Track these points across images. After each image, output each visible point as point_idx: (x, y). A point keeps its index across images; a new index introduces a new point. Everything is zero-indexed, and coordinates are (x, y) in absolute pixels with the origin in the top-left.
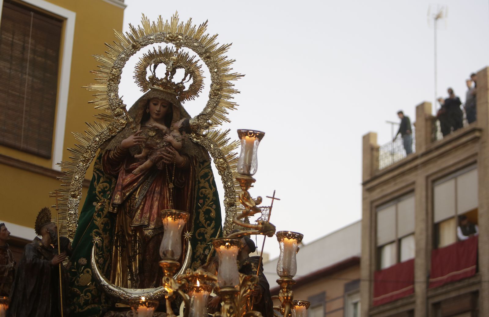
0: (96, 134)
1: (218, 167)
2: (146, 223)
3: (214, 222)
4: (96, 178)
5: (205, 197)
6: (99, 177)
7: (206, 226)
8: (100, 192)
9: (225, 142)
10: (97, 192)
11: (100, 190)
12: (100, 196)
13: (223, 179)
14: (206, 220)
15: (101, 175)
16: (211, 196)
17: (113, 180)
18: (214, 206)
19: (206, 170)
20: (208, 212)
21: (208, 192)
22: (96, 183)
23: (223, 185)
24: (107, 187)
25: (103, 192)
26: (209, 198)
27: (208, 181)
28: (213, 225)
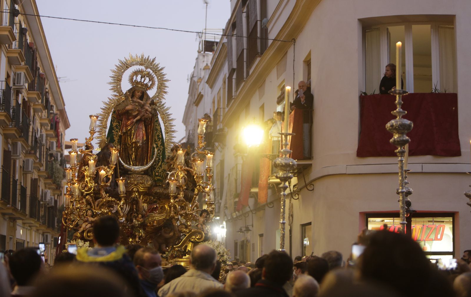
0: (112, 103)
1: (162, 118)
2: (138, 141)
3: (161, 139)
4: (113, 120)
5: (157, 130)
6: (114, 120)
7: (158, 141)
8: (115, 127)
9: (164, 107)
10: (114, 126)
11: (115, 126)
12: (115, 128)
13: (163, 122)
14: (158, 138)
15: (114, 119)
16: (159, 129)
17: (120, 122)
18: (161, 133)
19: (157, 119)
20: (158, 136)
21: (158, 127)
22: (113, 122)
23: (164, 125)
24: (118, 125)
25: (116, 126)
26: (158, 130)
27: (158, 123)
28: (161, 141)
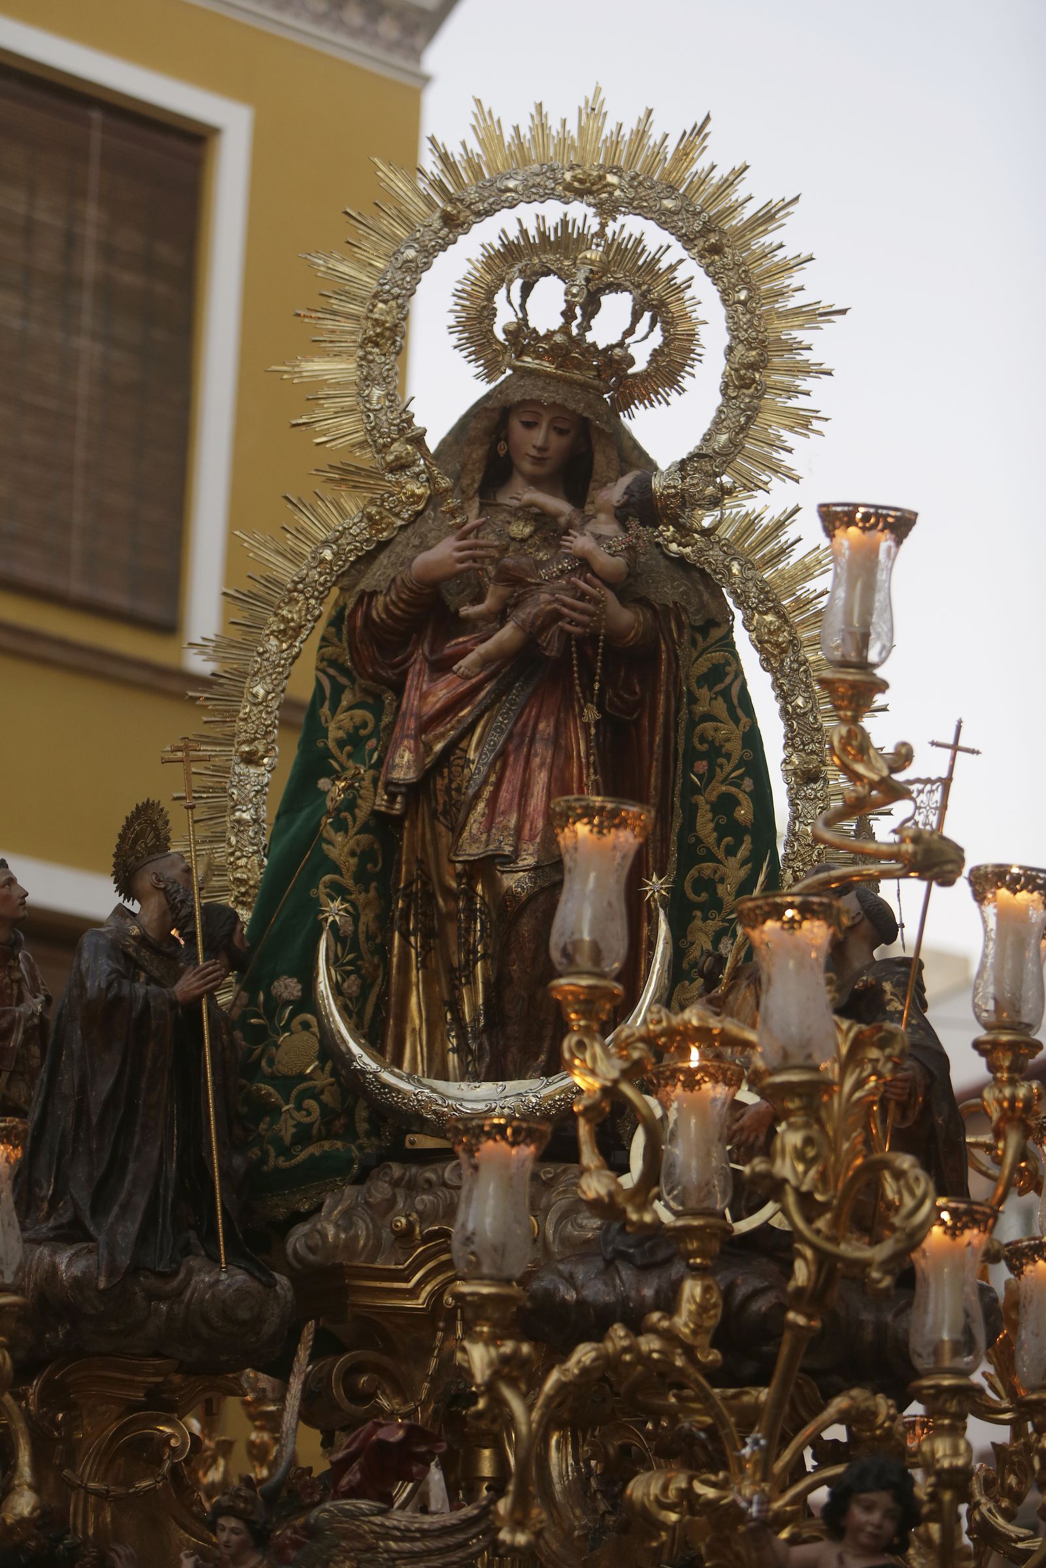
0: (322, 537)
1: (760, 644)
2: (508, 850)
3: (748, 839)
4: (328, 692)
5: (715, 752)
6: (338, 690)
7: (720, 854)
8: (341, 744)
9: (783, 551)
10: (331, 744)
11: (341, 734)
12: (343, 757)
13: (777, 685)
14: (721, 831)
15: (343, 680)
16: (735, 747)
17: (388, 698)
18: (748, 784)
19: (718, 656)
20: (726, 804)
21: (727, 732)
22: (325, 710)
23: (777, 706)
24: (364, 725)
25: (354, 740)
26: (728, 756)
27: (725, 694)
28: (744, 851)
